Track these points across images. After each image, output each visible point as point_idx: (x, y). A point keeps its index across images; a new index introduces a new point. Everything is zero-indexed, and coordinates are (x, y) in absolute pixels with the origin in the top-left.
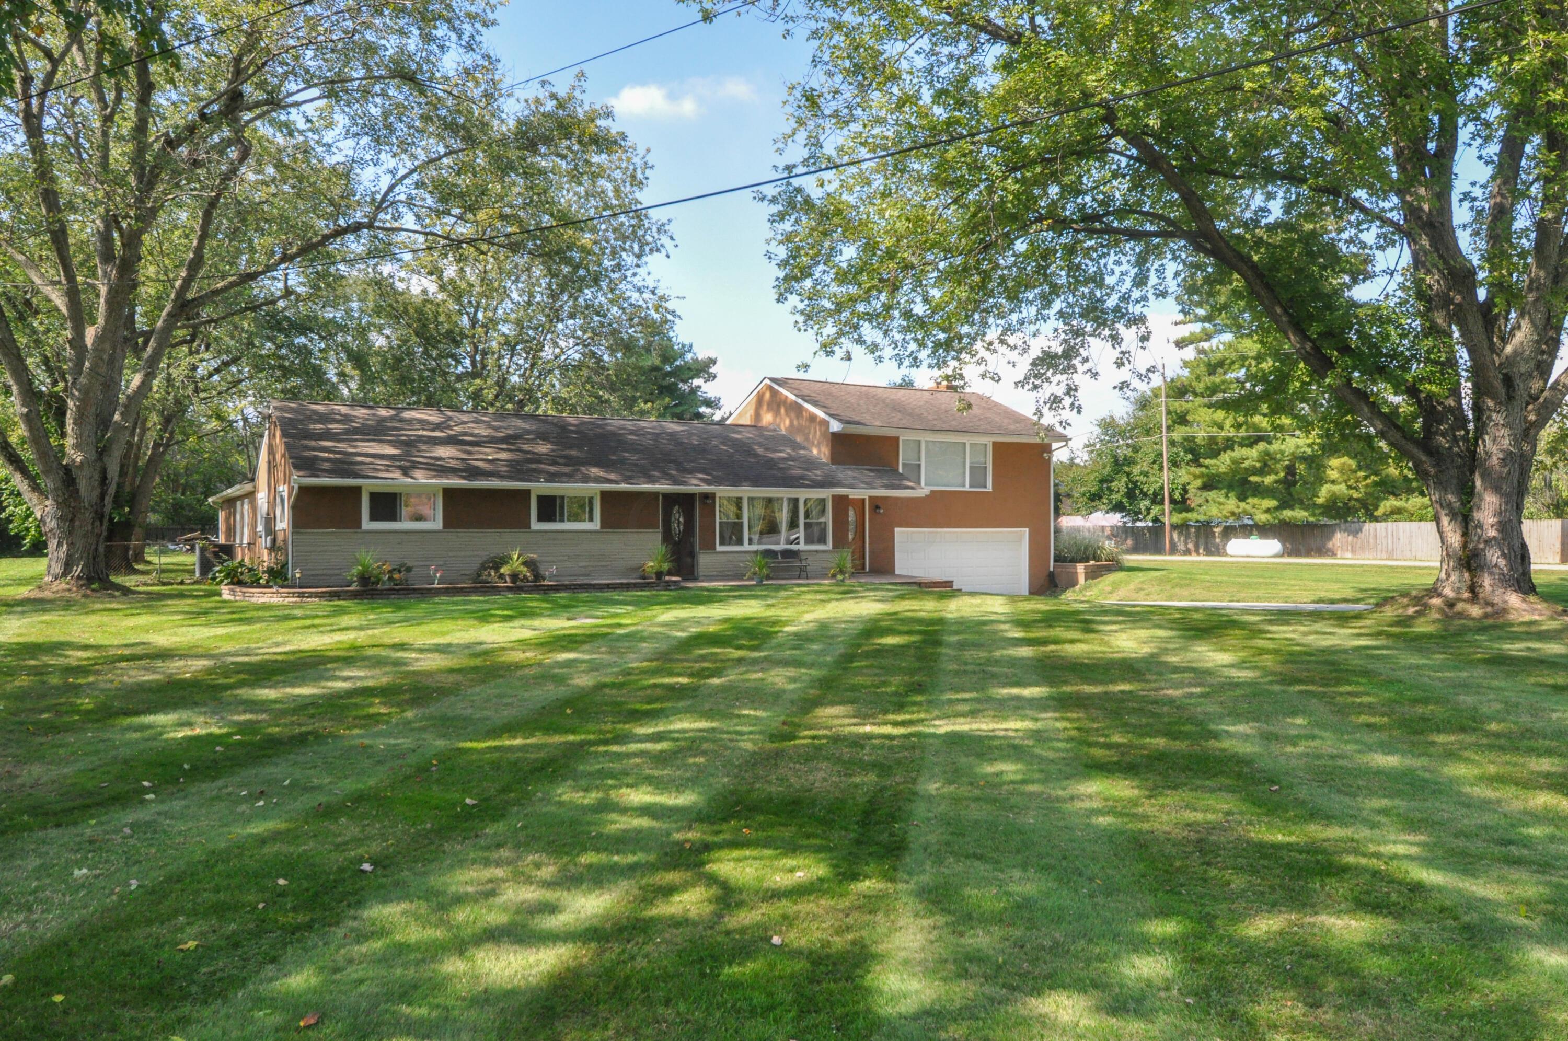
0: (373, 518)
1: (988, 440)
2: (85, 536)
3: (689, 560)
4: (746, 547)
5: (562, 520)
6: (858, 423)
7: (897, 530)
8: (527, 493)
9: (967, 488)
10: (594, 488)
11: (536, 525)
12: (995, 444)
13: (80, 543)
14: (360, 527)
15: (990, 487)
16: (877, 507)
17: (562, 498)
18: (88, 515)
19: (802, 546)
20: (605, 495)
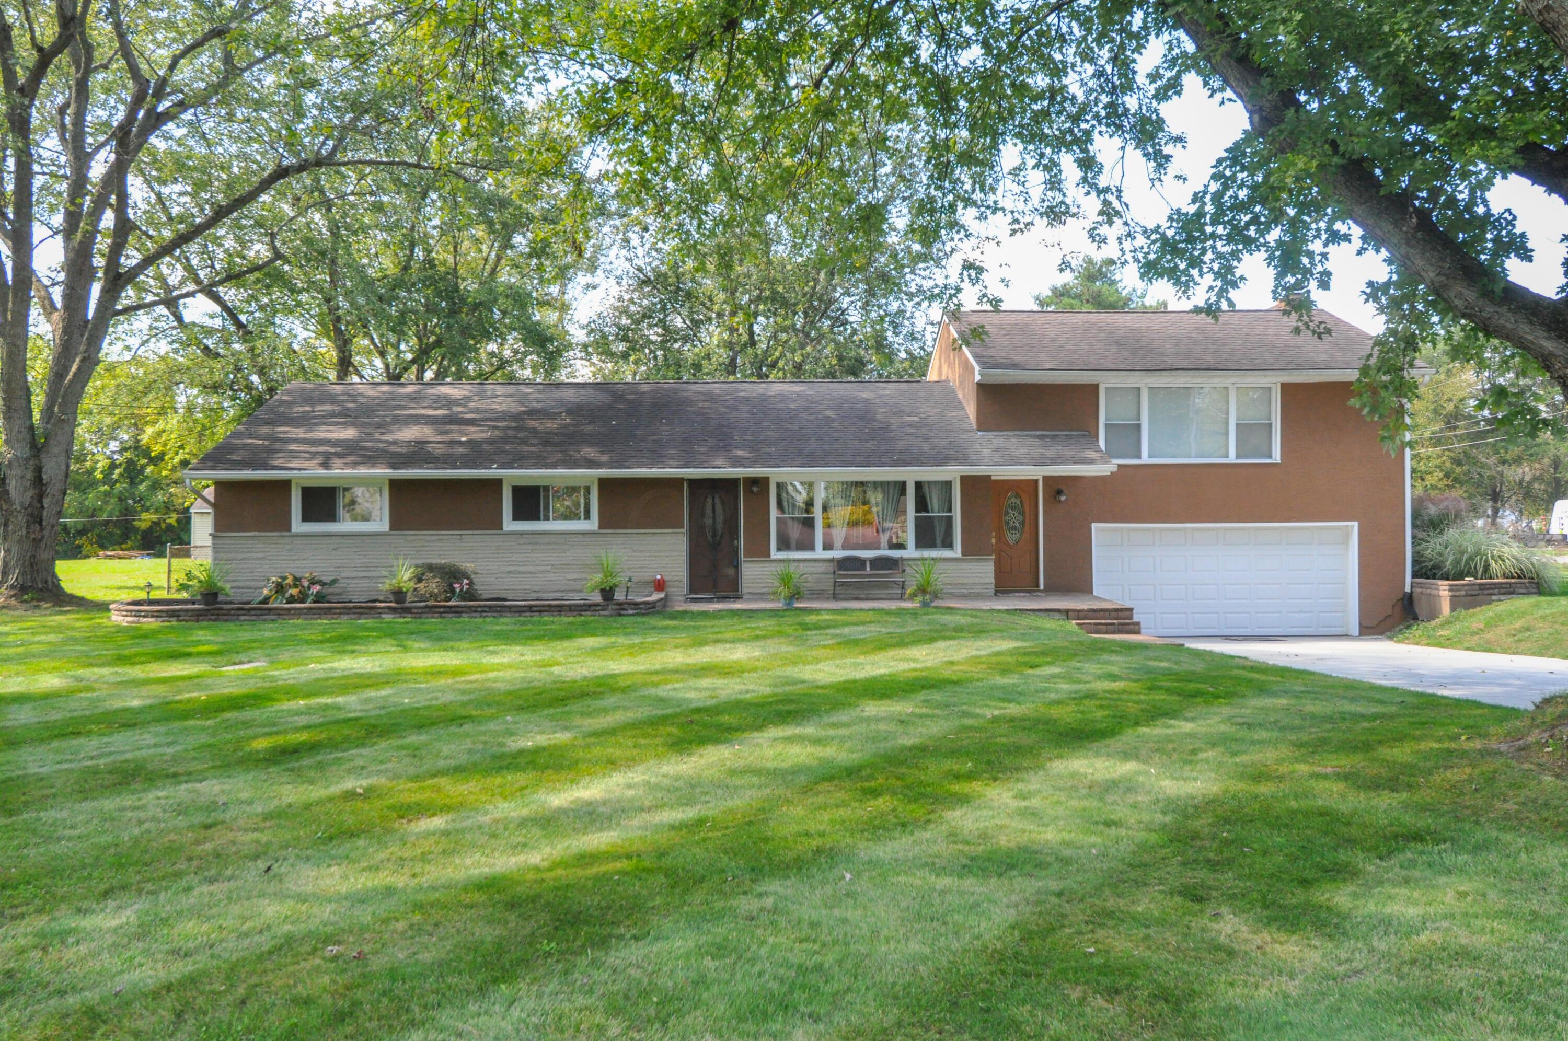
0: (306, 518)
1: (1274, 381)
2: (20, 541)
3: (731, 571)
4: (820, 553)
5: (547, 518)
6: (1015, 366)
7: (1094, 525)
8: (497, 483)
9: (1232, 459)
10: (590, 475)
11: (510, 525)
12: (1285, 387)
13: (14, 550)
14: (289, 529)
15: (1277, 458)
16: (1059, 492)
17: (546, 489)
18: (21, 519)
19: (911, 552)
20: (604, 484)
